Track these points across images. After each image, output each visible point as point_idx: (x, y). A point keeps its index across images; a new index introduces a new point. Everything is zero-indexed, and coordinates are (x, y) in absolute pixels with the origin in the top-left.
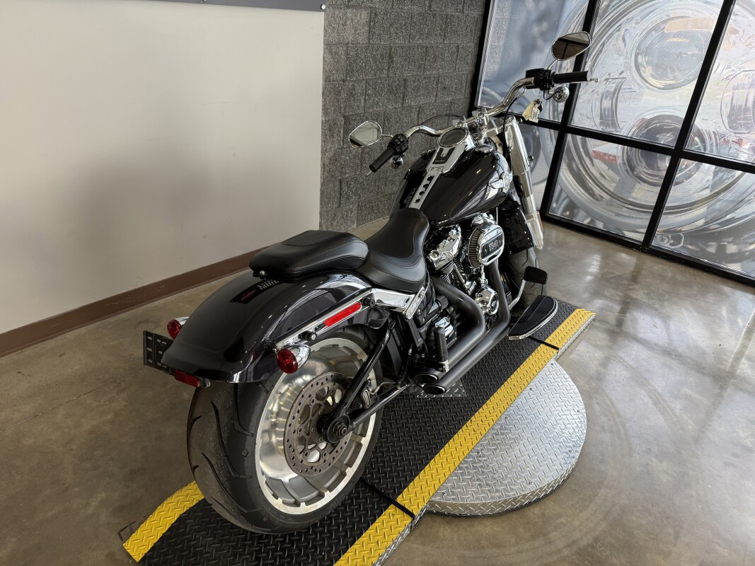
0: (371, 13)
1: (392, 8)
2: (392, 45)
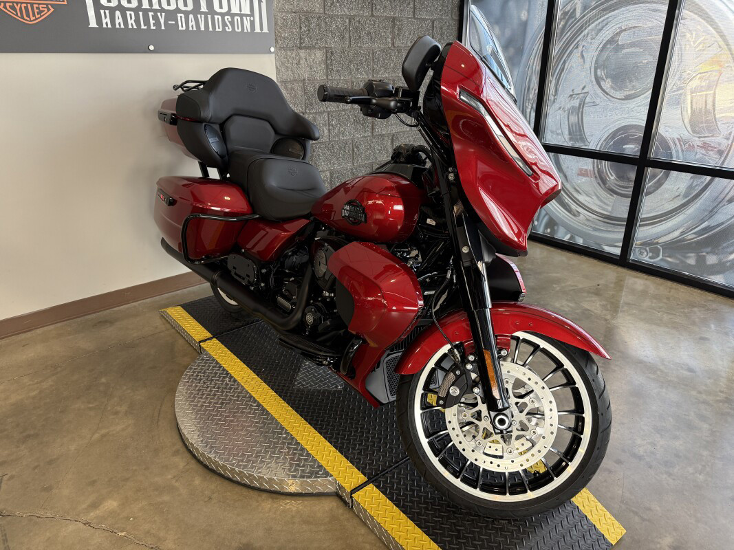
0: (327, 52)
1: (350, 47)
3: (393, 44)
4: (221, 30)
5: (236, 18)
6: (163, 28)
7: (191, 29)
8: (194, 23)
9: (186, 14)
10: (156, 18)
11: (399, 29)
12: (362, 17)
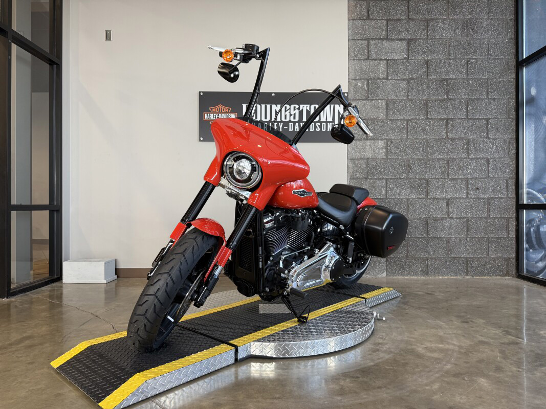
0: (387, 142)
1: (407, 138)
2: (409, 159)
3: (447, 136)
4: (313, 130)
5: (323, 124)
6: (281, 130)
7: (296, 130)
8: (298, 127)
9: (294, 123)
10: (278, 125)
11: (452, 126)
12: (418, 119)
